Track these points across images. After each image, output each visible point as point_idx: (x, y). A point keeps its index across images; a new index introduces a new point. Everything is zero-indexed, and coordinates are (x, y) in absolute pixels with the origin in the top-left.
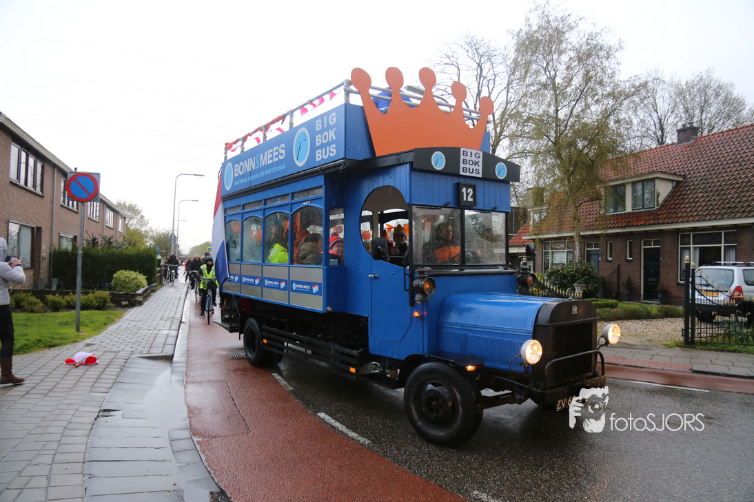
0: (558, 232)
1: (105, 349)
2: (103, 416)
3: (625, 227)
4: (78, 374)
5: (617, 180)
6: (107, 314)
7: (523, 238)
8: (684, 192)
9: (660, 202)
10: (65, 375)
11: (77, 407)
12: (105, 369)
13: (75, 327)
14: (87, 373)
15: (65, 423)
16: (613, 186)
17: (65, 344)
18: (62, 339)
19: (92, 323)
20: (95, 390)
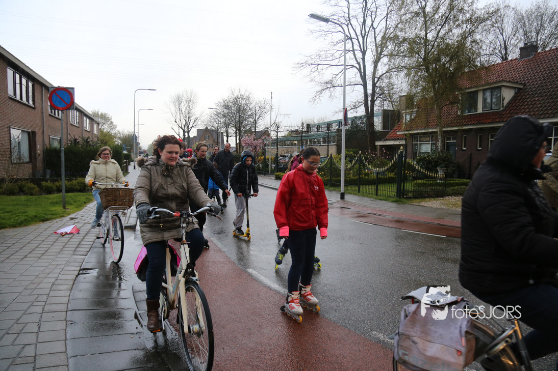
0: (424, 129)
1: (85, 222)
2: (82, 274)
3: (477, 124)
4: (64, 241)
5: (471, 88)
6: (86, 195)
7: (398, 133)
8: (524, 97)
9: (504, 105)
10: (55, 242)
11: (62, 267)
12: (84, 237)
13: (62, 205)
14: (71, 240)
15: (53, 280)
16: (469, 92)
17: (55, 218)
18: (52, 215)
19: (75, 202)
20: (77, 253)
